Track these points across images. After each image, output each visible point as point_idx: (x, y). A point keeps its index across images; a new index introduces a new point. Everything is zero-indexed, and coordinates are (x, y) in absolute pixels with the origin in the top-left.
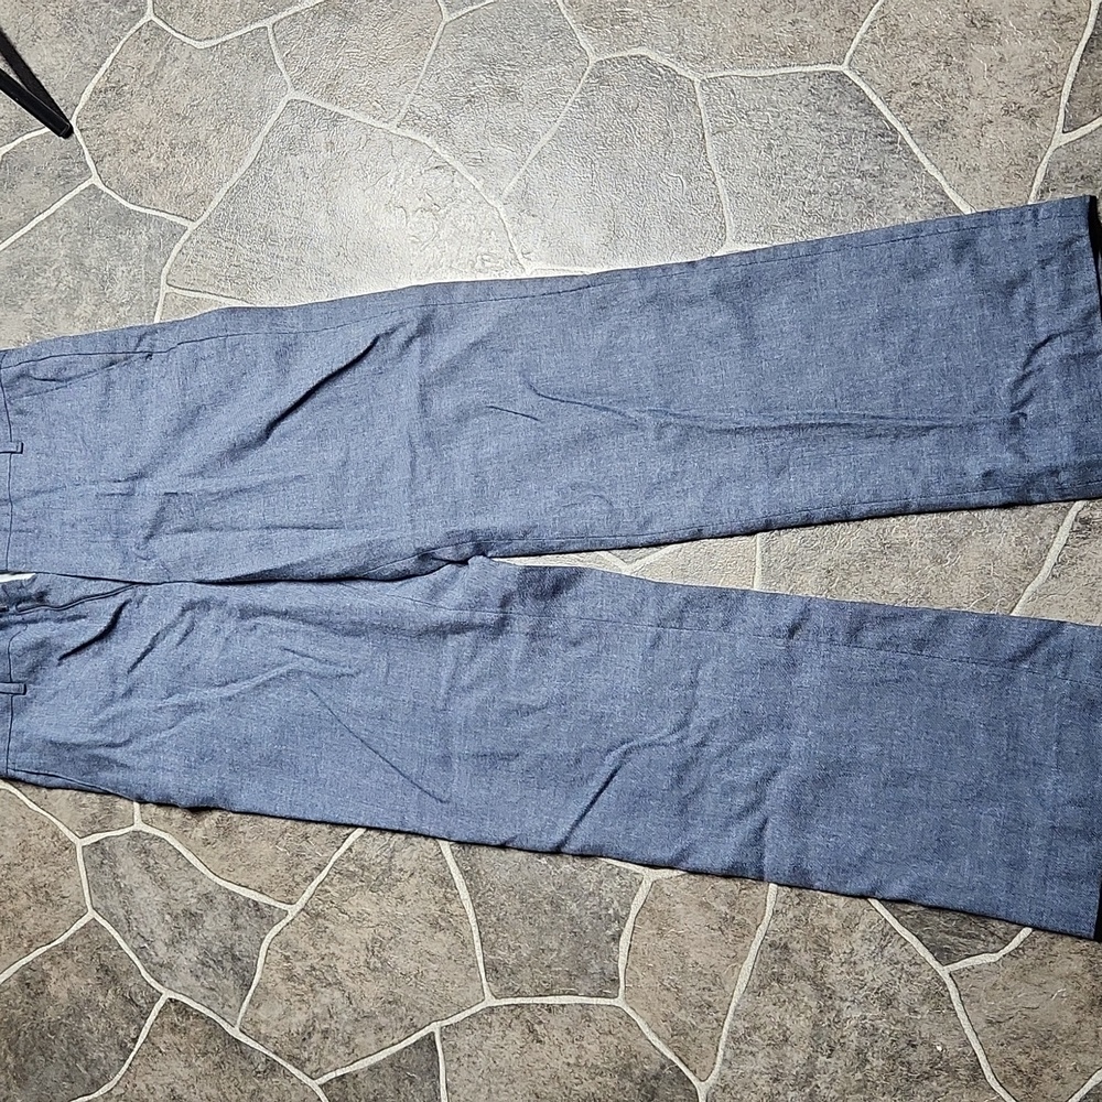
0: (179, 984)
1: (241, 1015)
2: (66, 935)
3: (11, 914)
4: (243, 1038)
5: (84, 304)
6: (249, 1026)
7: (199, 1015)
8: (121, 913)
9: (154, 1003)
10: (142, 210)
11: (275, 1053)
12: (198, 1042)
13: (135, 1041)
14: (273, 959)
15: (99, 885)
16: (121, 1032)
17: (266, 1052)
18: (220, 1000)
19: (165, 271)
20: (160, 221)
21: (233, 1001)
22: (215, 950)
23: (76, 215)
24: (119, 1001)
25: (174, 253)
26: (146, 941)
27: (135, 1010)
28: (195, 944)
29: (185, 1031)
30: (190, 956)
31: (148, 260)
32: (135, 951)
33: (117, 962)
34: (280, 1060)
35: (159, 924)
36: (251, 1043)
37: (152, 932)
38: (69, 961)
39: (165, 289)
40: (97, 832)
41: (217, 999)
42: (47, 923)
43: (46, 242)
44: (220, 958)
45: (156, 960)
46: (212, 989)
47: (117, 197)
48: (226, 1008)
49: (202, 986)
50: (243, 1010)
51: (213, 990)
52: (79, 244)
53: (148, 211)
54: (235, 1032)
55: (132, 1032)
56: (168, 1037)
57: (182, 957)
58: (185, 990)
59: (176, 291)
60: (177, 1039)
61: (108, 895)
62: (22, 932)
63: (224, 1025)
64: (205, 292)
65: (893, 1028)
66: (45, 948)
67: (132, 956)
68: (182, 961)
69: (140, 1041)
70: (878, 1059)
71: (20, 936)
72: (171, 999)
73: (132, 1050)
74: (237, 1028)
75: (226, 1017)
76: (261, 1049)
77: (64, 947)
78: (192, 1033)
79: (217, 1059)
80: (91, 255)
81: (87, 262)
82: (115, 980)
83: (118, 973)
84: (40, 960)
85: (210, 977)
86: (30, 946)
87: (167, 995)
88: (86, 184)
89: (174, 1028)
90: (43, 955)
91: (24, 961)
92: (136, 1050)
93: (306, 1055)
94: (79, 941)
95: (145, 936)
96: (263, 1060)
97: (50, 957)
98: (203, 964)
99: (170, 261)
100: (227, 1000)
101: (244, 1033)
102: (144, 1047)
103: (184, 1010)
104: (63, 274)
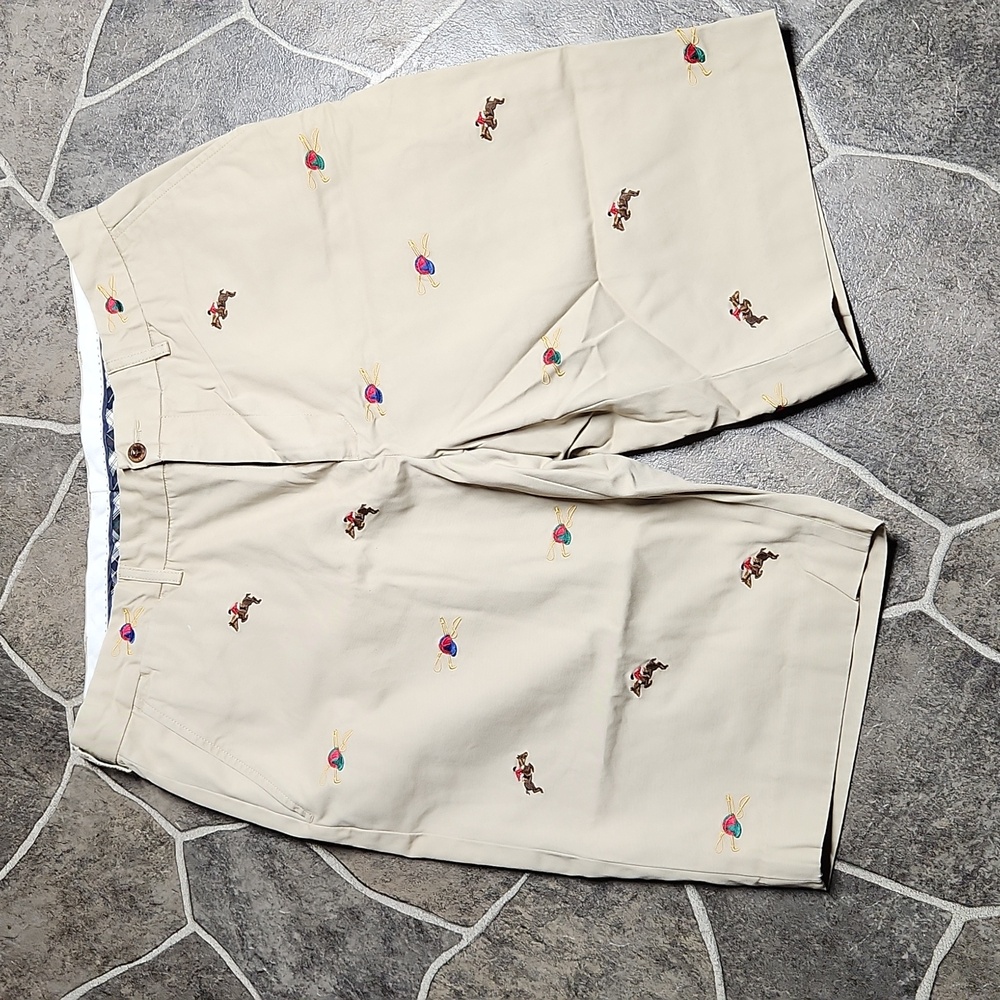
2: (156, 952)
3: (80, 923)
8: (233, 927)
10: (309, 55)
14: (439, 993)
15: (204, 891)
20: (331, 69)
22: (359, 979)
23: (218, 56)
26: (265, 963)
28: (332, 970)
30: (326, 985)
32: (249, 975)
33: (225, 988)
35: (284, 942)
37: (274, 953)
38: (158, 985)
40: (205, 825)
42: (131, 935)
43: (175, 87)
44: (366, 990)
45: (277, 988)
47: (275, 37)
53: (318, 57)
57: (313, 986)
61: (216, 903)
62: (95, 945)
66: (125, 968)
67: (246, 982)
71: (91, 950)
77: (151, 966)
84: (117, 981)
86: (104, 964)
88: (234, 19)
90: (122, 976)
91: (95, 983)
94: (173, 961)
95: (266, 957)
97: (132, 978)
104: (197, 128)
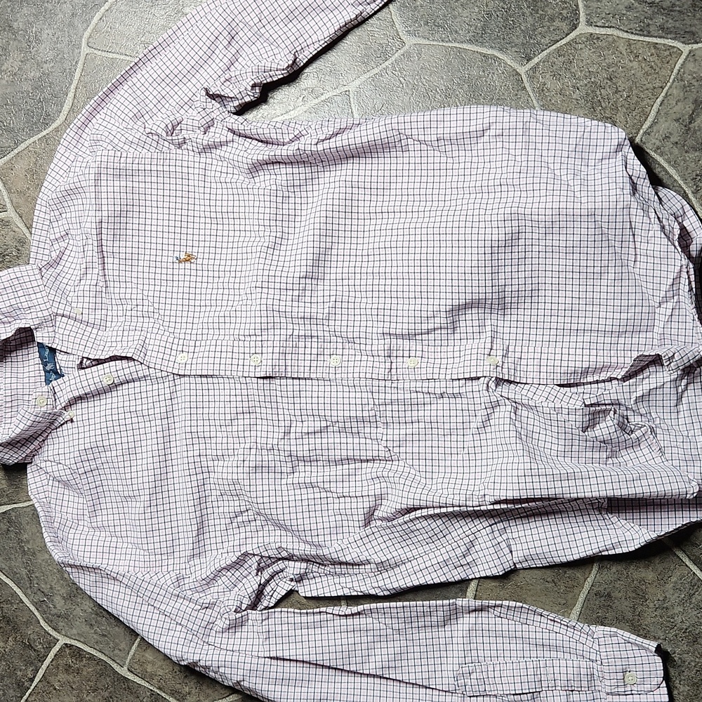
0: (74, 631)
1: (129, 657)
4: (131, 677)
5: (11, 60)
6: (136, 666)
7: (92, 657)
9: (50, 648)
11: (160, 688)
12: (89, 680)
13: (32, 680)
16: (19, 673)
17: (151, 688)
18: (111, 645)
19: (87, 34)
21: (123, 646)
24: (18, 648)
25: (95, 20)
27: (33, 654)
29: (78, 671)
31: (71, 25)
34: (163, 695)
36: (137, 680)
39: (85, 50)
41: (108, 644)
46: (103, 635)
48: (117, 651)
49: (95, 633)
50: (132, 653)
51: (106, 636)
52: (9, 9)
54: (123, 671)
55: (29, 673)
56: (62, 677)
58: (80, 637)
59: (95, 52)
60: (70, 678)
63: (114, 666)
64: (121, 54)
65: (697, 660)
68: (78, 611)
69: (37, 680)
70: (684, 686)
72: (66, 644)
73: (29, 688)
74: (126, 668)
75: (116, 658)
76: (147, 685)
78: (85, 673)
79: (106, 694)
80: (19, 19)
81: (15, 25)
82: (16, 629)
83: (19, 623)
85: (103, 625)
87: (63, 641)
89: (68, 669)
92: (32, 687)
93: (187, 689)
96: (148, 694)
98: (97, 614)
99: (91, 27)
100: (118, 645)
101: (132, 672)
102: (40, 685)
103: (78, 653)
